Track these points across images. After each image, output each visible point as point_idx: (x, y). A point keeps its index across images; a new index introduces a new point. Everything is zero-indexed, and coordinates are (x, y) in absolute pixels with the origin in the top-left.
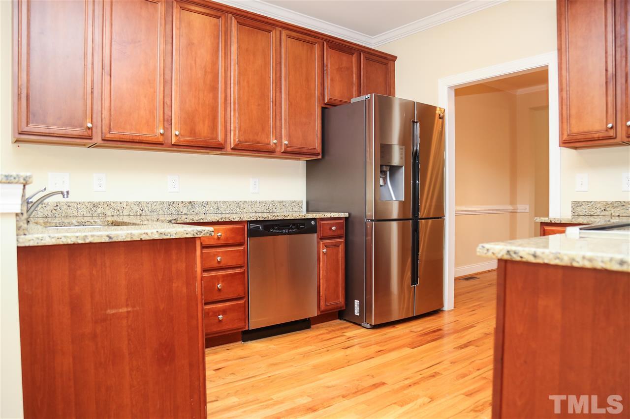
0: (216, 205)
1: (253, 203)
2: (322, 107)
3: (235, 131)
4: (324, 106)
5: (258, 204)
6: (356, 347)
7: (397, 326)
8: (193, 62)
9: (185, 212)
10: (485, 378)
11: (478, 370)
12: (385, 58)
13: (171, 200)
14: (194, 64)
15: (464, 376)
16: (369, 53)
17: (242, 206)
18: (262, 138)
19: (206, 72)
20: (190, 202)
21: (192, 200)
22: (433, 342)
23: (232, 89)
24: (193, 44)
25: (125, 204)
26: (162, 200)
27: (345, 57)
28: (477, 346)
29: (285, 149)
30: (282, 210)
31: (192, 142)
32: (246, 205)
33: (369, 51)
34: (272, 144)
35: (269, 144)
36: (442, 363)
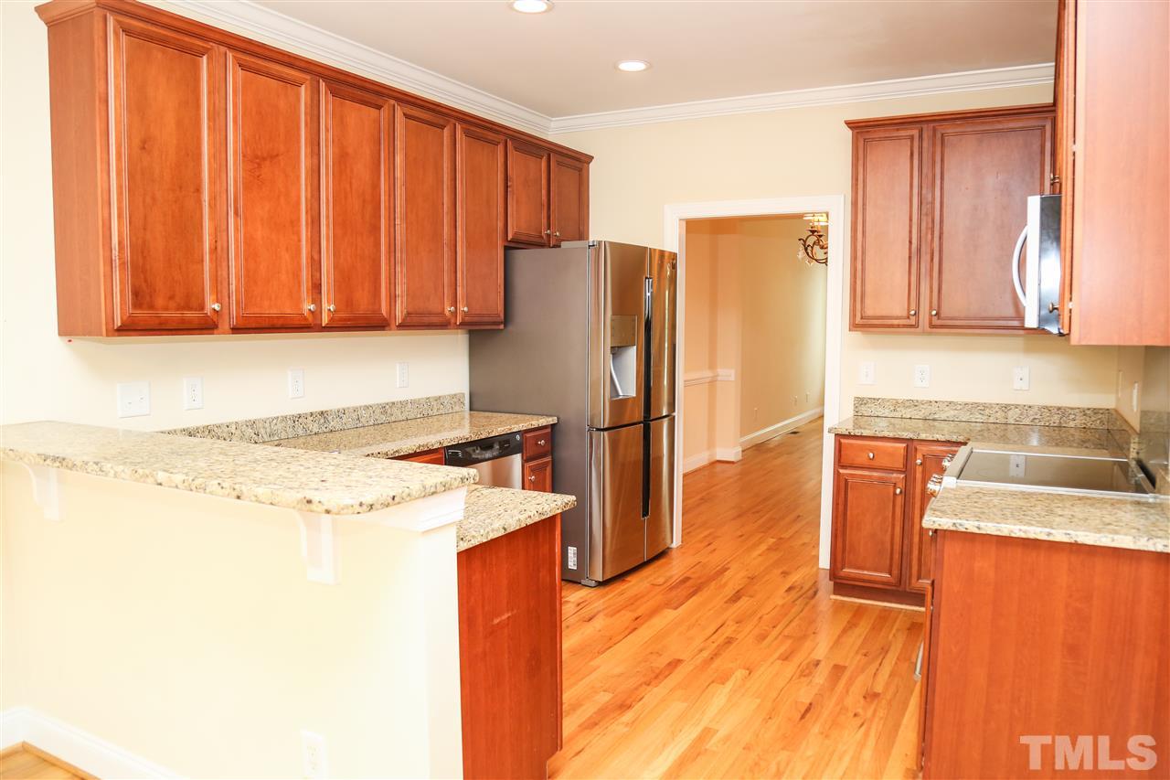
0: (356, 413)
1: (403, 404)
2: (505, 247)
3: (402, 297)
4: (507, 244)
5: (409, 405)
6: (601, 616)
7: (629, 578)
8: (348, 186)
9: (315, 430)
10: (788, 637)
11: (774, 627)
12: (578, 160)
13: (295, 412)
14: (349, 189)
15: (762, 637)
16: (561, 154)
17: (389, 411)
18: (433, 306)
19: (364, 201)
20: (322, 412)
21: (324, 409)
22: (694, 598)
23: (398, 228)
24: (347, 154)
25: (234, 427)
26: (284, 414)
27: (532, 162)
28: (751, 596)
29: (462, 319)
30: (441, 412)
31: (349, 320)
32: (395, 409)
33: (560, 150)
34: (447, 313)
35: (442, 313)
36: (726, 625)
